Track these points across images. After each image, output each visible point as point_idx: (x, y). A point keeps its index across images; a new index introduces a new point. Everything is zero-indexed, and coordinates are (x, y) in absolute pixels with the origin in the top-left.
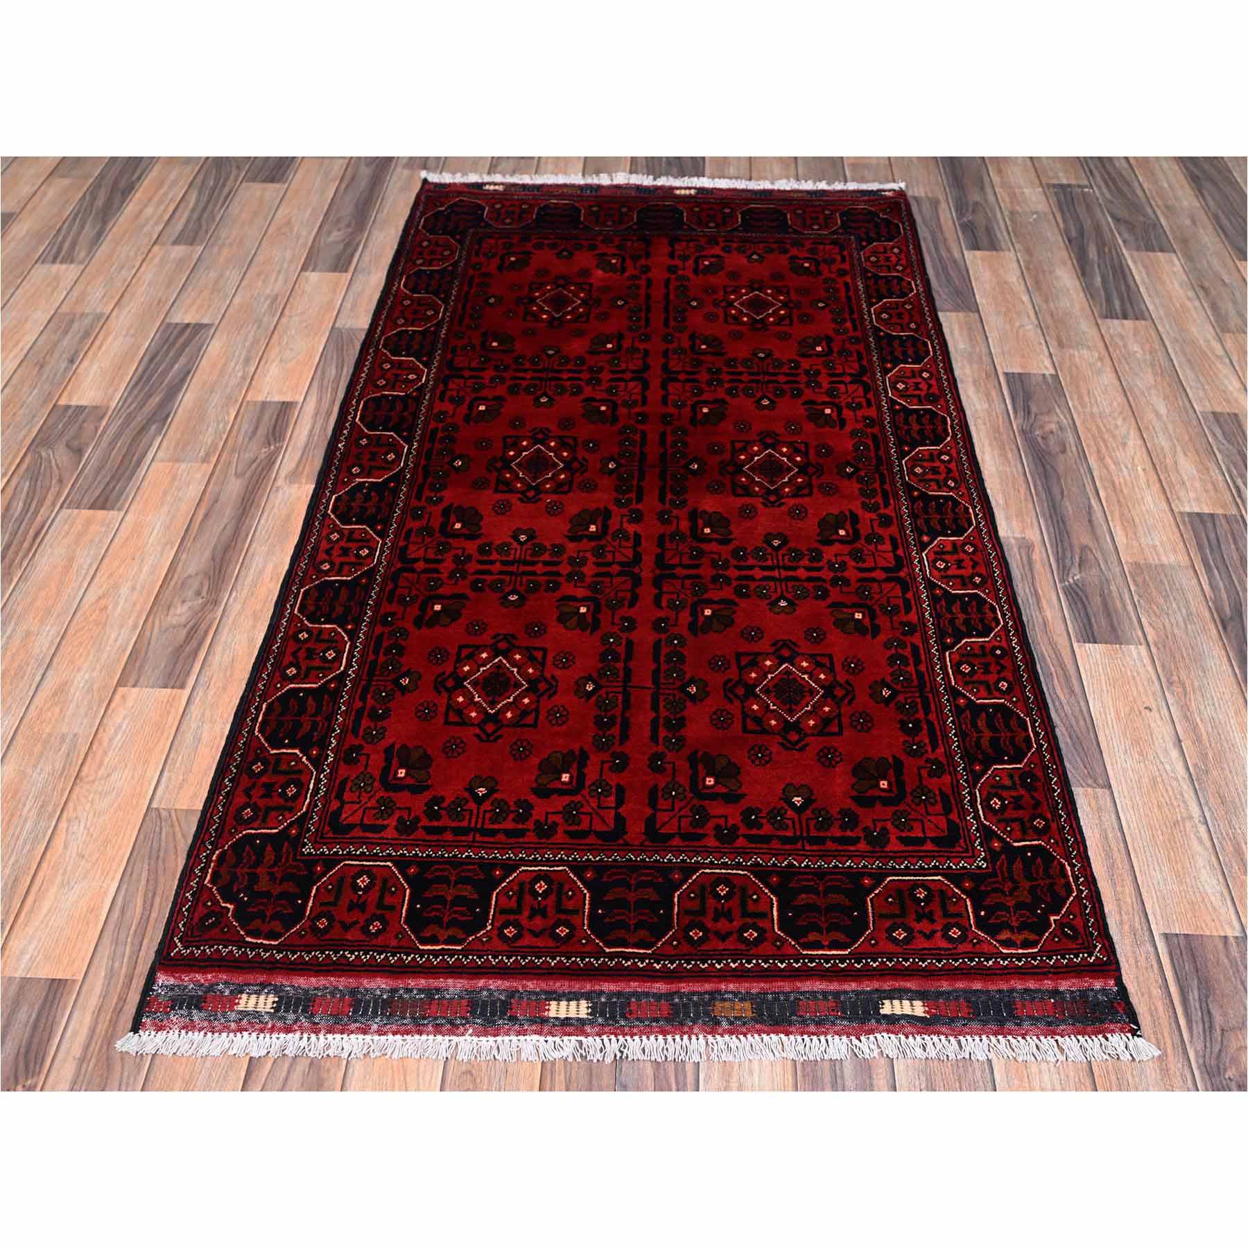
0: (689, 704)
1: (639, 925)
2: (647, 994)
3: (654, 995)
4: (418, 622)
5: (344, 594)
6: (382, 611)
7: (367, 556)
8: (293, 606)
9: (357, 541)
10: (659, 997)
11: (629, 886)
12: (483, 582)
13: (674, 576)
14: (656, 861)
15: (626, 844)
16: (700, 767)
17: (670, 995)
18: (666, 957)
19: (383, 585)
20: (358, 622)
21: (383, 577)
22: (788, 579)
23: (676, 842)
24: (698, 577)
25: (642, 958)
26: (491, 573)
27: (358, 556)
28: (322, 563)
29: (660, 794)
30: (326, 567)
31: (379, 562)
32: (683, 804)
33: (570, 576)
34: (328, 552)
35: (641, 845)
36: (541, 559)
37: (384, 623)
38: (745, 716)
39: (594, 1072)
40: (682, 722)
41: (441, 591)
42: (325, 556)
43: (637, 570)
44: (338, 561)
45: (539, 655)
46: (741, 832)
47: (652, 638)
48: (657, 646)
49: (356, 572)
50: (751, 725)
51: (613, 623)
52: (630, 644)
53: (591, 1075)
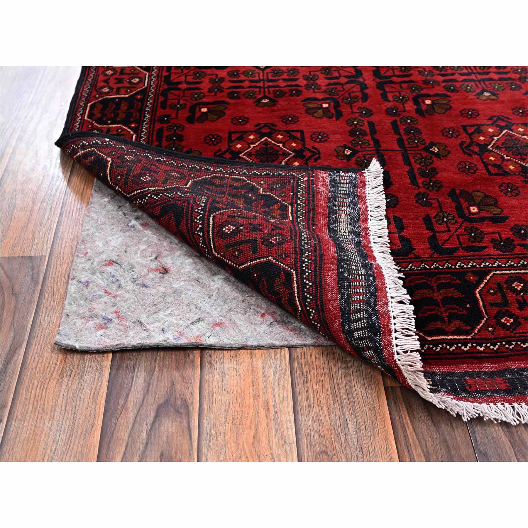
0: (435, 159)
1: (452, 317)
2: (479, 374)
3: (485, 373)
4: (191, 120)
5: (124, 106)
6: (158, 114)
7: (138, 83)
8: (83, 115)
9: (129, 74)
10: (490, 375)
11: (431, 288)
12: (237, 93)
13: (392, 82)
14: (448, 268)
15: (417, 257)
16: (462, 201)
17: (501, 373)
18: (486, 341)
19: (155, 100)
20: (140, 122)
21: (155, 94)
22: (484, 80)
23: (461, 253)
24: (411, 81)
25: (465, 343)
26: (243, 87)
27: (130, 83)
28: (102, 88)
29: (433, 220)
30: (106, 90)
31: (149, 85)
32: (456, 226)
33: (307, 87)
34: (106, 81)
35: (431, 257)
36: (282, 77)
37: (161, 121)
38: (486, 165)
39: (450, 444)
40: (434, 171)
41: (204, 100)
42: (103, 84)
43: (361, 80)
44: (115, 86)
45: (299, 135)
46: (516, 242)
47: (388, 120)
48: (394, 125)
49: (131, 91)
50: (493, 170)
51: (352, 112)
52: (371, 125)
53: (448, 446)
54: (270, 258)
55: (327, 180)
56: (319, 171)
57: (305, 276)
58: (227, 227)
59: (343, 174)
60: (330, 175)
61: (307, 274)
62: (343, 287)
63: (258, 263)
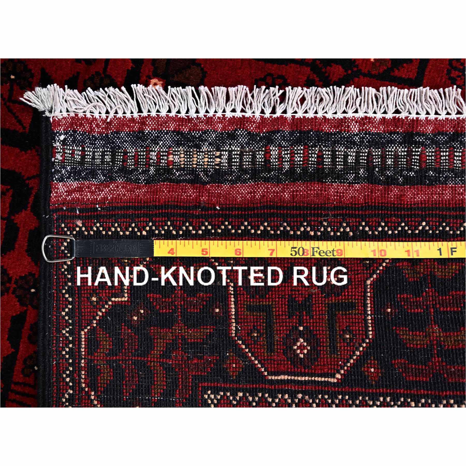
54: (369, 282)
55: (75, 184)
56: (54, 199)
57: (410, 232)
58: (299, 351)
59: (59, 157)
60: (61, 179)
61: (406, 228)
62: (437, 179)
63: (373, 302)
